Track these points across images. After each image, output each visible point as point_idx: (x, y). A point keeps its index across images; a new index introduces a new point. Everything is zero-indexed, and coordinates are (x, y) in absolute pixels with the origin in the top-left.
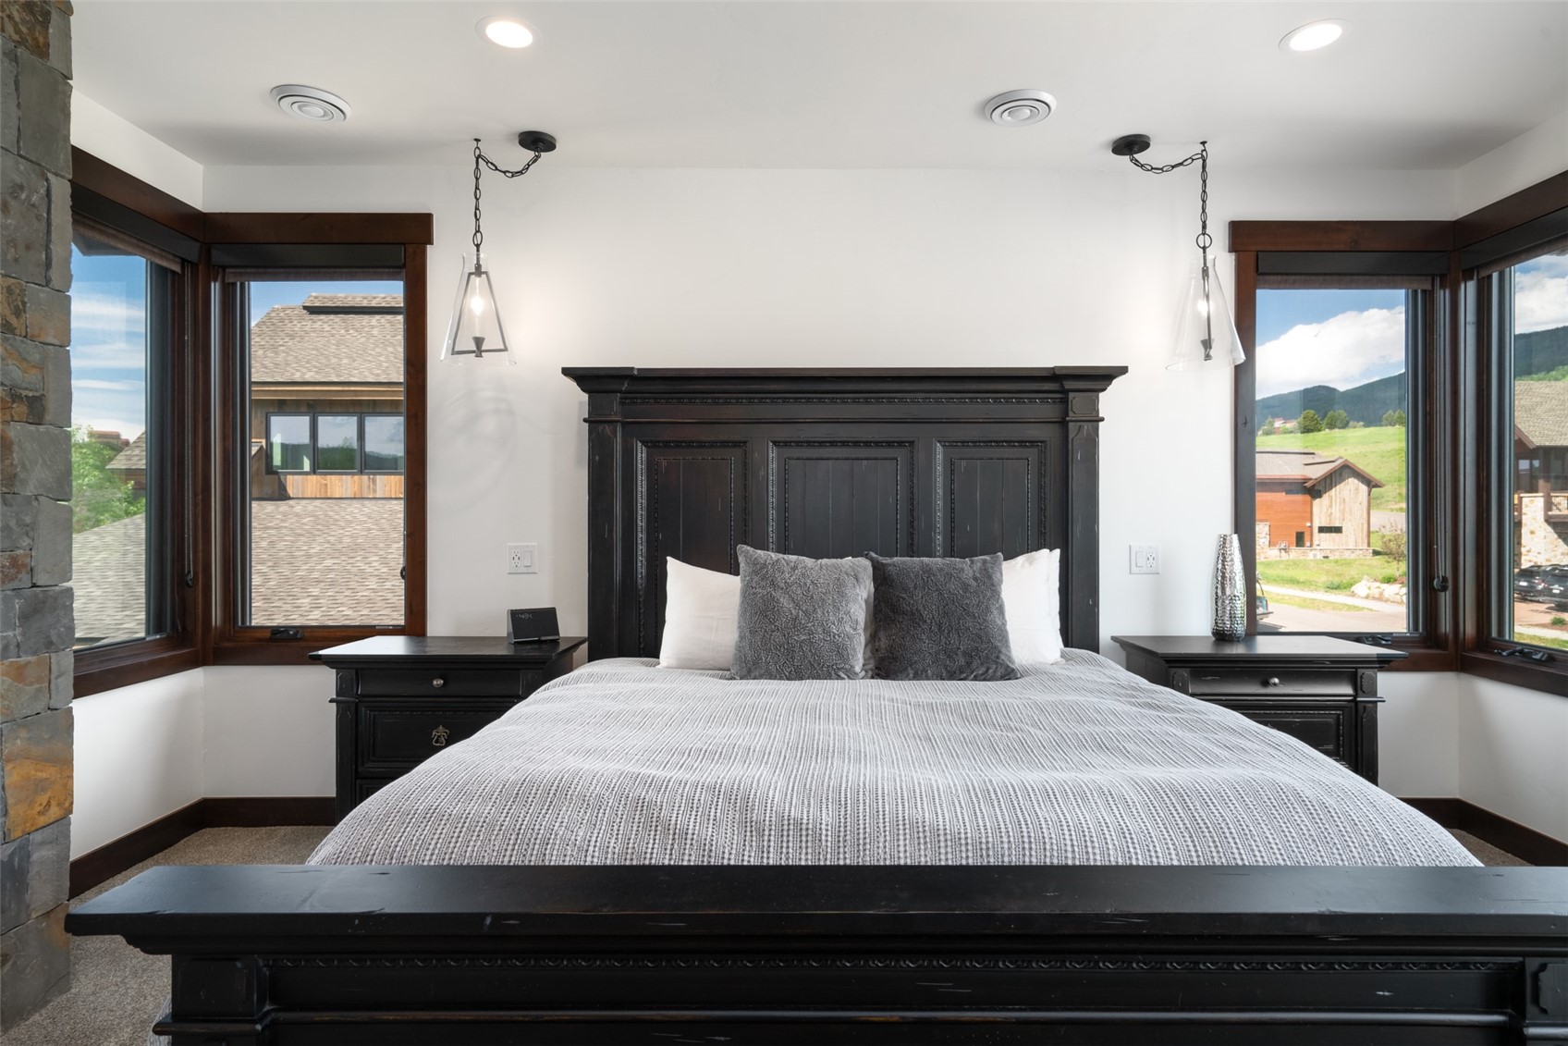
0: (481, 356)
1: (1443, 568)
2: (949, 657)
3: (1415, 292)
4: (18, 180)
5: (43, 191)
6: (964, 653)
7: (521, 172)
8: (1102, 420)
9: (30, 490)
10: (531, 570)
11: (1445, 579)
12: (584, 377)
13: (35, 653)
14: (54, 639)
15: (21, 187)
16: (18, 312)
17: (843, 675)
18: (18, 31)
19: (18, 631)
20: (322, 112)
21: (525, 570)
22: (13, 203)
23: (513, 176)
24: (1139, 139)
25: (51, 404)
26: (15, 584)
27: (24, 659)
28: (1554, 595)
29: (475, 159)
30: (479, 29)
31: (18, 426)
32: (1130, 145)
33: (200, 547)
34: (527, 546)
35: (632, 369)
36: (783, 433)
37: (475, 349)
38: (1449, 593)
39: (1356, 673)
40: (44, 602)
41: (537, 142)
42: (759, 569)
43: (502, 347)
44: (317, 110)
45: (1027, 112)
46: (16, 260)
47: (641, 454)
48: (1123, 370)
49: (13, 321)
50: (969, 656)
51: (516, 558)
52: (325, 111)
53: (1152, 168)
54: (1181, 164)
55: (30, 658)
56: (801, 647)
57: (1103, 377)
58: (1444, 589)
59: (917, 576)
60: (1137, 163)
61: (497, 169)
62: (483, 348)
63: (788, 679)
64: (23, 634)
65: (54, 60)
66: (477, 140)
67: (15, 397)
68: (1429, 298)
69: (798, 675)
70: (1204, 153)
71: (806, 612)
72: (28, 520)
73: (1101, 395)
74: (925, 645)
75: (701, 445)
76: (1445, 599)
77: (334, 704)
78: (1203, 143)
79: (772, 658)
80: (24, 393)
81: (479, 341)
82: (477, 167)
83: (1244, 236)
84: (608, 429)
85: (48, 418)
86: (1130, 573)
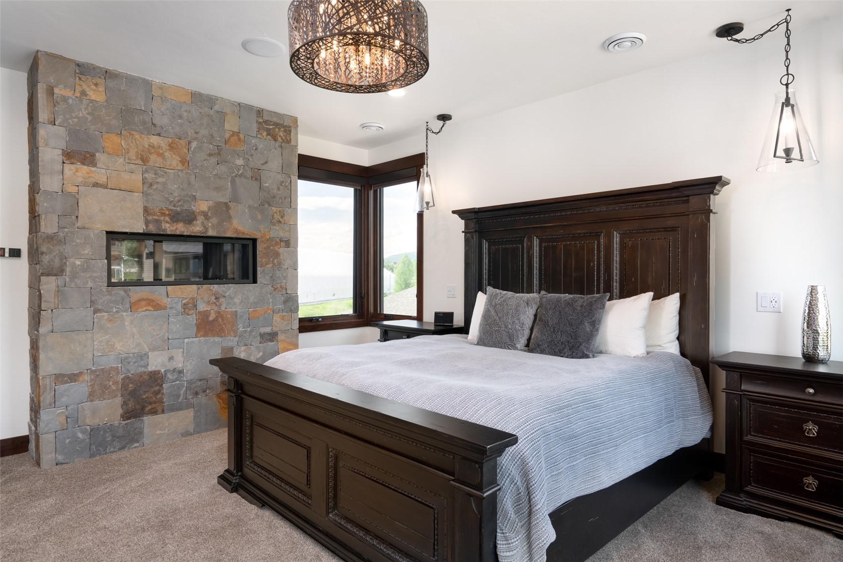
0: (429, 209)
4: (282, 180)
5: (289, 181)
7: (439, 132)
9: (285, 267)
10: (454, 296)
13: (287, 313)
14: (293, 309)
15: (283, 182)
16: (282, 217)
17: (511, 348)
18: (282, 139)
19: (283, 306)
21: (452, 296)
22: (281, 187)
23: (437, 133)
24: (734, 26)
25: (292, 242)
26: (281, 293)
27: (284, 314)
29: (426, 130)
31: (282, 249)
32: (729, 31)
33: (366, 285)
37: (426, 206)
40: (290, 298)
41: (444, 118)
43: (434, 205)
45: (628, 44)
46: (282, 203)
47: (485, 245)
49: (281, 220)
51: (449, 291)
52: (377, 129)
53: (747, 40)
54: (769, 30)
55: (286, 314)
57: (712, 184)
60: (735, 40)
61: (433, 132)
62: (429, 206)
64: (284, 307)
65: (293, 143)
66: (427, 122)
67: (281, 241)
70: (788, 18)
72: (285, 275)
78: (788, 10)
80: (284, 239)
81: (428, 203)
82: (427, 133)
84: (470, 235)
85: (291, 246)
86: (757, 311)
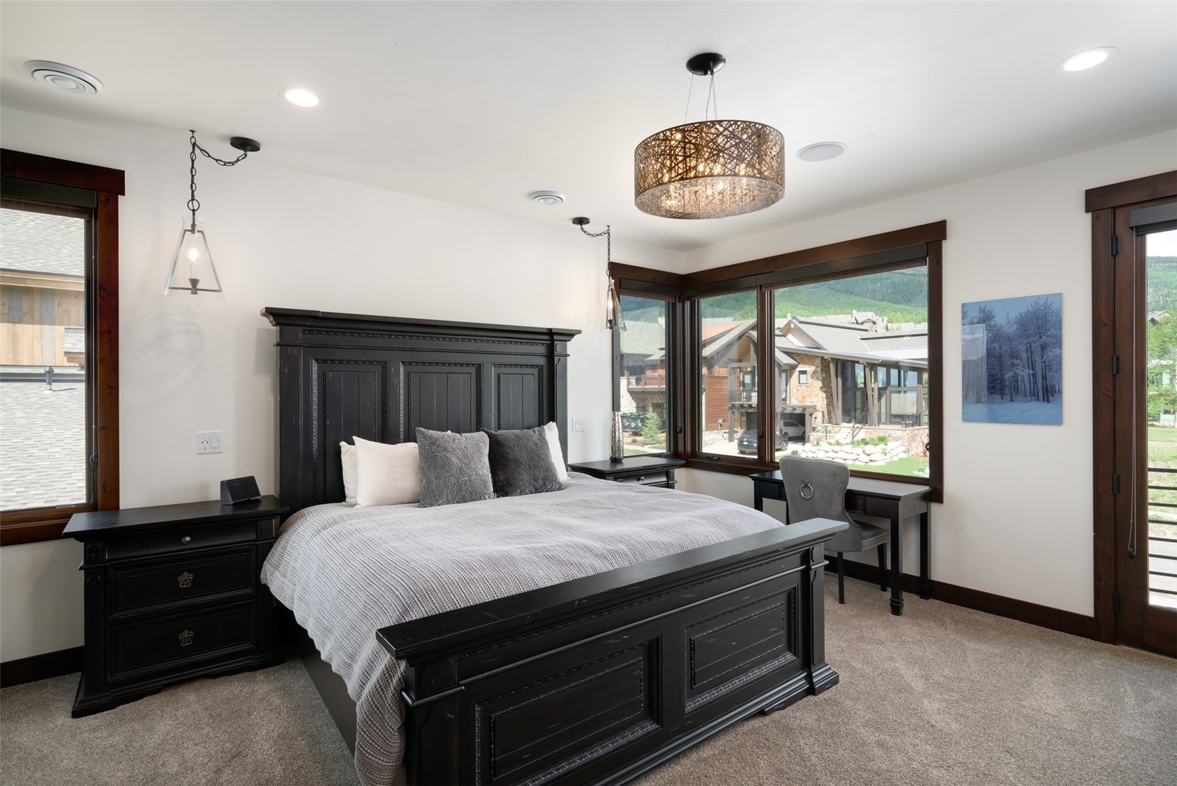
0: (197, 293)
1: (680, 424)
2: (536, 481)
3: (669, 303)
6: (542, 479)
7: (231, 163)
8: (569, 355)
10: (217, 451)
11: (681, 428)
12: (276, 315)
20: (75, 86)
21: (213, 451)
23: (225, 165)
24: (584, 219)
28: (632, 428)
29: (191, 146)
30: (281, 93)
32: (581, 221)
34: (214, 433)
35: (319, 312)
36: (408, 356)
37: (191, 287)
38: (682, 433)
39: (668, 472)
41: (245, 144)
42: (433, 442)
43: (218, 289)
44: (71, 84)
45: (552, 201)
47: (315, 367)
48: (579, 332)
50: (544, 479)
51: (205, 442)
52: (77, 86)
53: (587, 233)
56: (466, 484)
57: (570, 335)
58: (681, 432)
59: (513, 440)
60: (582, 229)
61: (209, 156)
62: (198, 287)
63: (457, 503)
66: (193, 131)
68: (674, 305)
69: (464, 500)
71: (465, 464)
73: (568, 343)
74: (524, 476)
75: (356, 362)
76: (681, 436)
77: (83, 571)
78: (609, 224)
79: (450, 492)
81: (194, 282)
82: (193, 152)
83: (615, 270)
84: (295, 350)
